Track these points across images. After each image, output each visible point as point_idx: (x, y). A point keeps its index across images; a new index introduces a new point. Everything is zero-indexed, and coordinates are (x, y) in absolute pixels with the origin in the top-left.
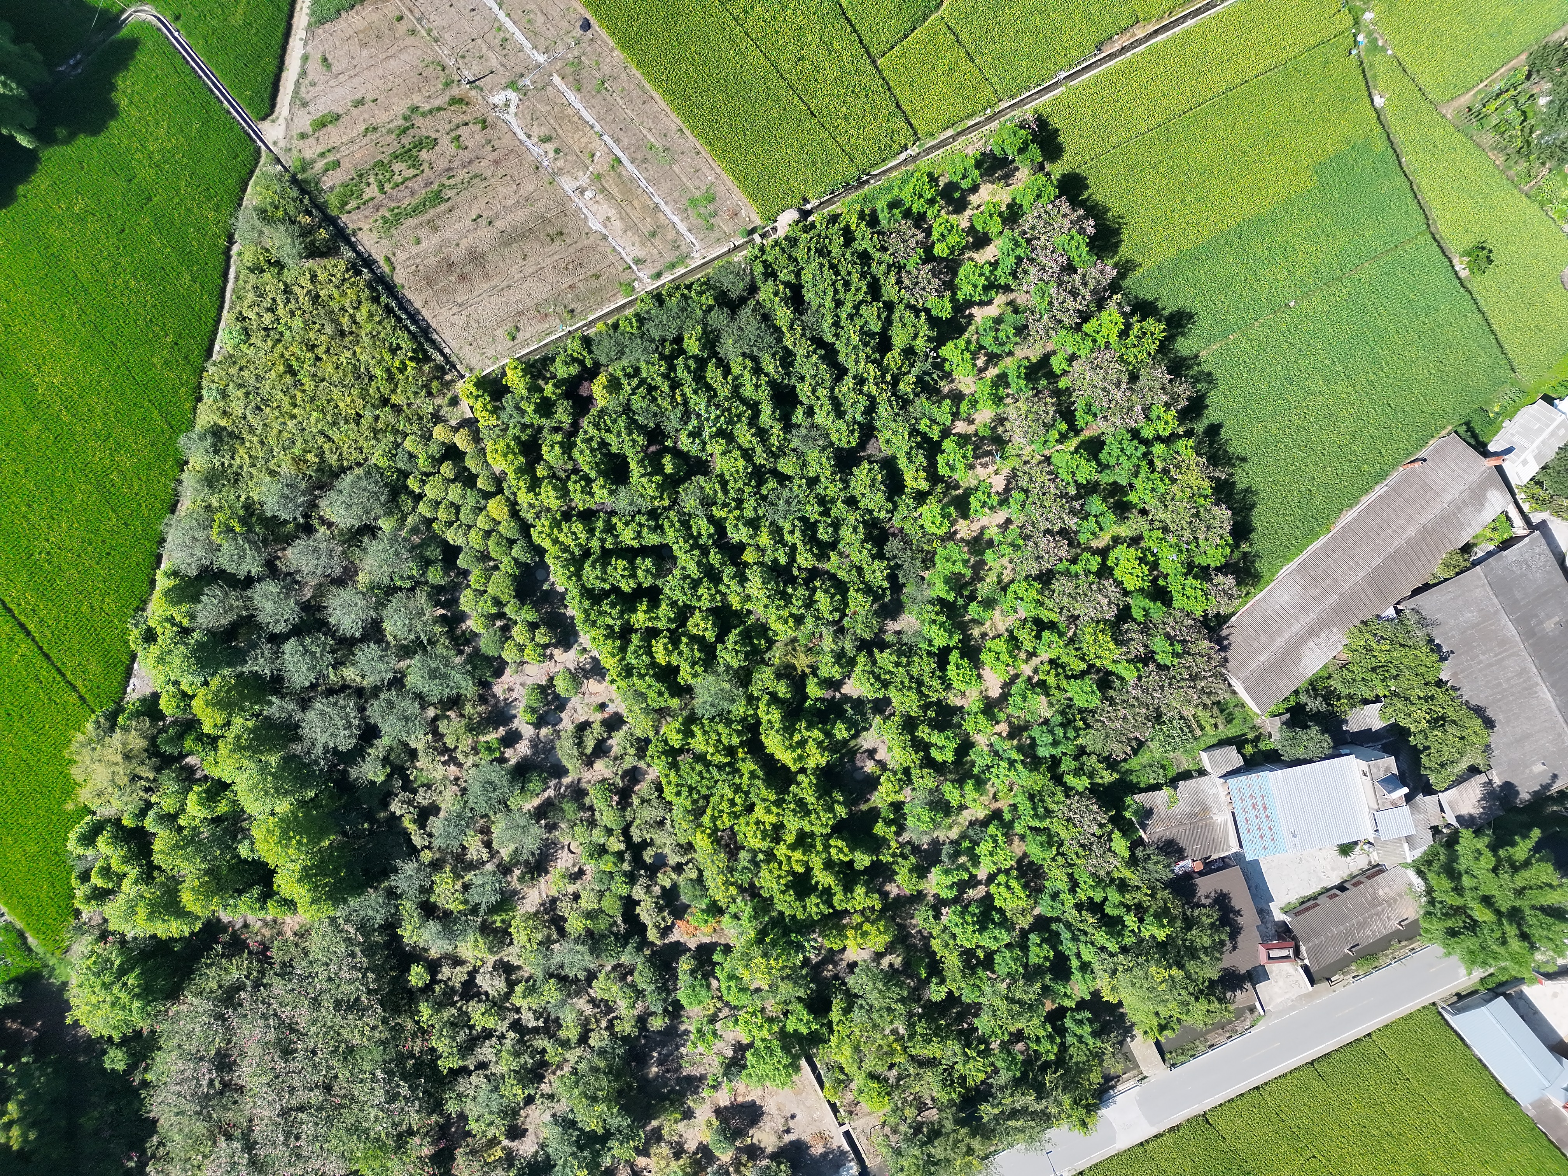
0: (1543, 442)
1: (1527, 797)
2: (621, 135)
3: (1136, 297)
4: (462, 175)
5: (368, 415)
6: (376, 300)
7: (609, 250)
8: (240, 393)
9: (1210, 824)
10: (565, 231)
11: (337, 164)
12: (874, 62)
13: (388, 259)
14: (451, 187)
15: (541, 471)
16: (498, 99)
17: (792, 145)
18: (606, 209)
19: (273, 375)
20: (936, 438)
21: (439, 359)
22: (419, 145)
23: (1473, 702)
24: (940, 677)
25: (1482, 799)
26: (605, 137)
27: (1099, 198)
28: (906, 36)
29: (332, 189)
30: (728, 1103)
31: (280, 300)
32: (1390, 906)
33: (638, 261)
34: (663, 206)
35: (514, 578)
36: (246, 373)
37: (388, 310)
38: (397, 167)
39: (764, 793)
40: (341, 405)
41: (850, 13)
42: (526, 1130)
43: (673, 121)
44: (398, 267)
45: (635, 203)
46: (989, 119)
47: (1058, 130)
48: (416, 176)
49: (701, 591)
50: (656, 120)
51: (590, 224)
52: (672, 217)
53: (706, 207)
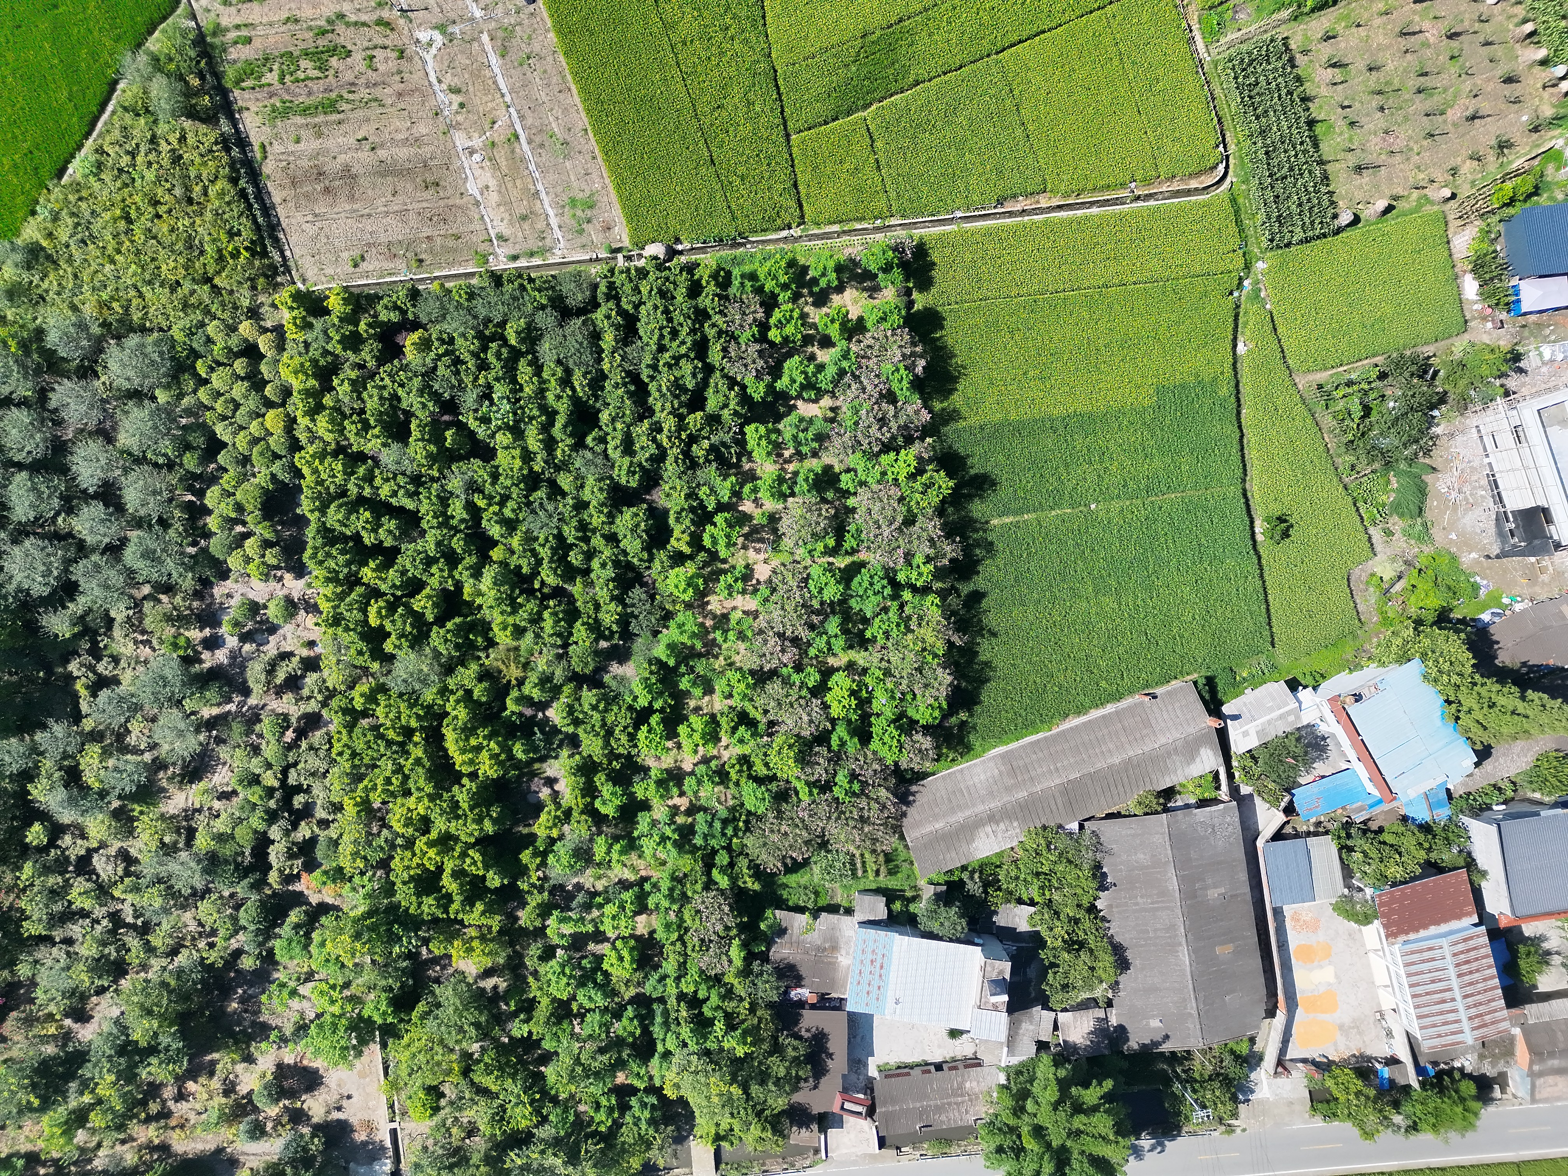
0: (1269, 722)
1: (1136, 1047)
2: (528, 114)
3: (950, 447)
4: (363, 93)
5: (187, 286)
6: (234, 181)
7: (477, 217)
8: (70, 221)
9: (834, 964)
10: (442, 183)
11: (249, 40)
12: (788, 136)
13: (263, 146)
14: (348, 102)
15: (328, 400)
16: (423, 36)
17: (682, 185)
18: (488, 177)
19: (107, 216)
20: (710, 509)
21: (277, 258)
22: (333, 50)
23: (1117, 939)
24: (629, 734)
25: (1091, 1033)
26: (512, 110)
27: (950, 342)
28: (826, 123)
29: (235, 61)
30: (292, 1062)
31: (143, 149)
32: (971, 1100)
33: (501, 238)
34: (543, 195)
35: (266, 492)
36: (83, 205)
37: (243, 194)
38: (304, 64)
39: (422, 783)
40: (164, 267)
41: (781, 82)
42: (92, 1017)
43: (582, 120)
44: (270, 157)
45: (518, 182)
46: (877, 229)
47: (934, 264)
48: (318, 78)
49: (434, 569)
50: (565, 110)
51: (468, 186)
52: (548, 208)
53: (583, 211)
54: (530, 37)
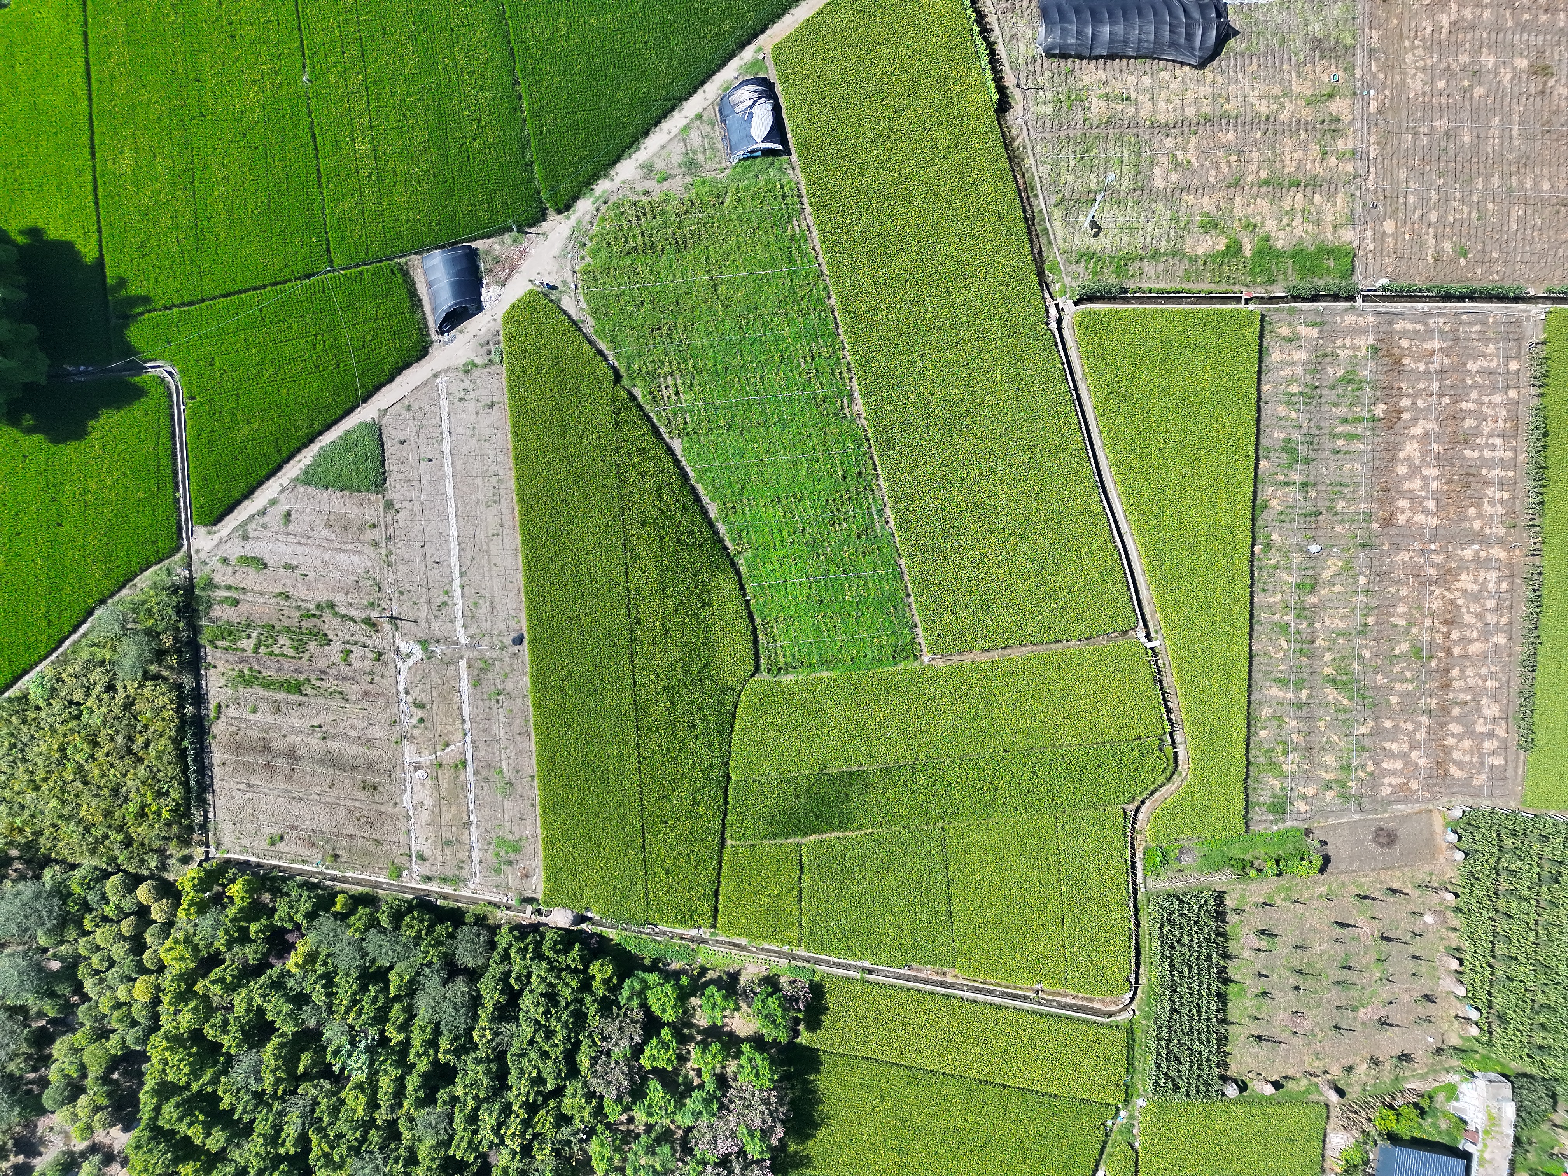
2: (482, 746)
4: (331, 683)
7: (404, 829)
10: (380, 788)
11: (236, 603)
12: (722, 844)
13: (219, 706)
14: (315, 687)
15: (199, 987)
16: (404, 647)
18: (426, 795)
22: (314, 635)
26: (468, 738)
34: (473, 827)
35: (113, 1056)
38: (283, 640)
43: (532, 766)
44: (223, 718)
45: (454, 808)
47: (827, 1008)
48: (292, 657)
50: (519, 754)
51: (404, 798)
52: (475, 840)
53: (507, 853)
54: (506, 675)
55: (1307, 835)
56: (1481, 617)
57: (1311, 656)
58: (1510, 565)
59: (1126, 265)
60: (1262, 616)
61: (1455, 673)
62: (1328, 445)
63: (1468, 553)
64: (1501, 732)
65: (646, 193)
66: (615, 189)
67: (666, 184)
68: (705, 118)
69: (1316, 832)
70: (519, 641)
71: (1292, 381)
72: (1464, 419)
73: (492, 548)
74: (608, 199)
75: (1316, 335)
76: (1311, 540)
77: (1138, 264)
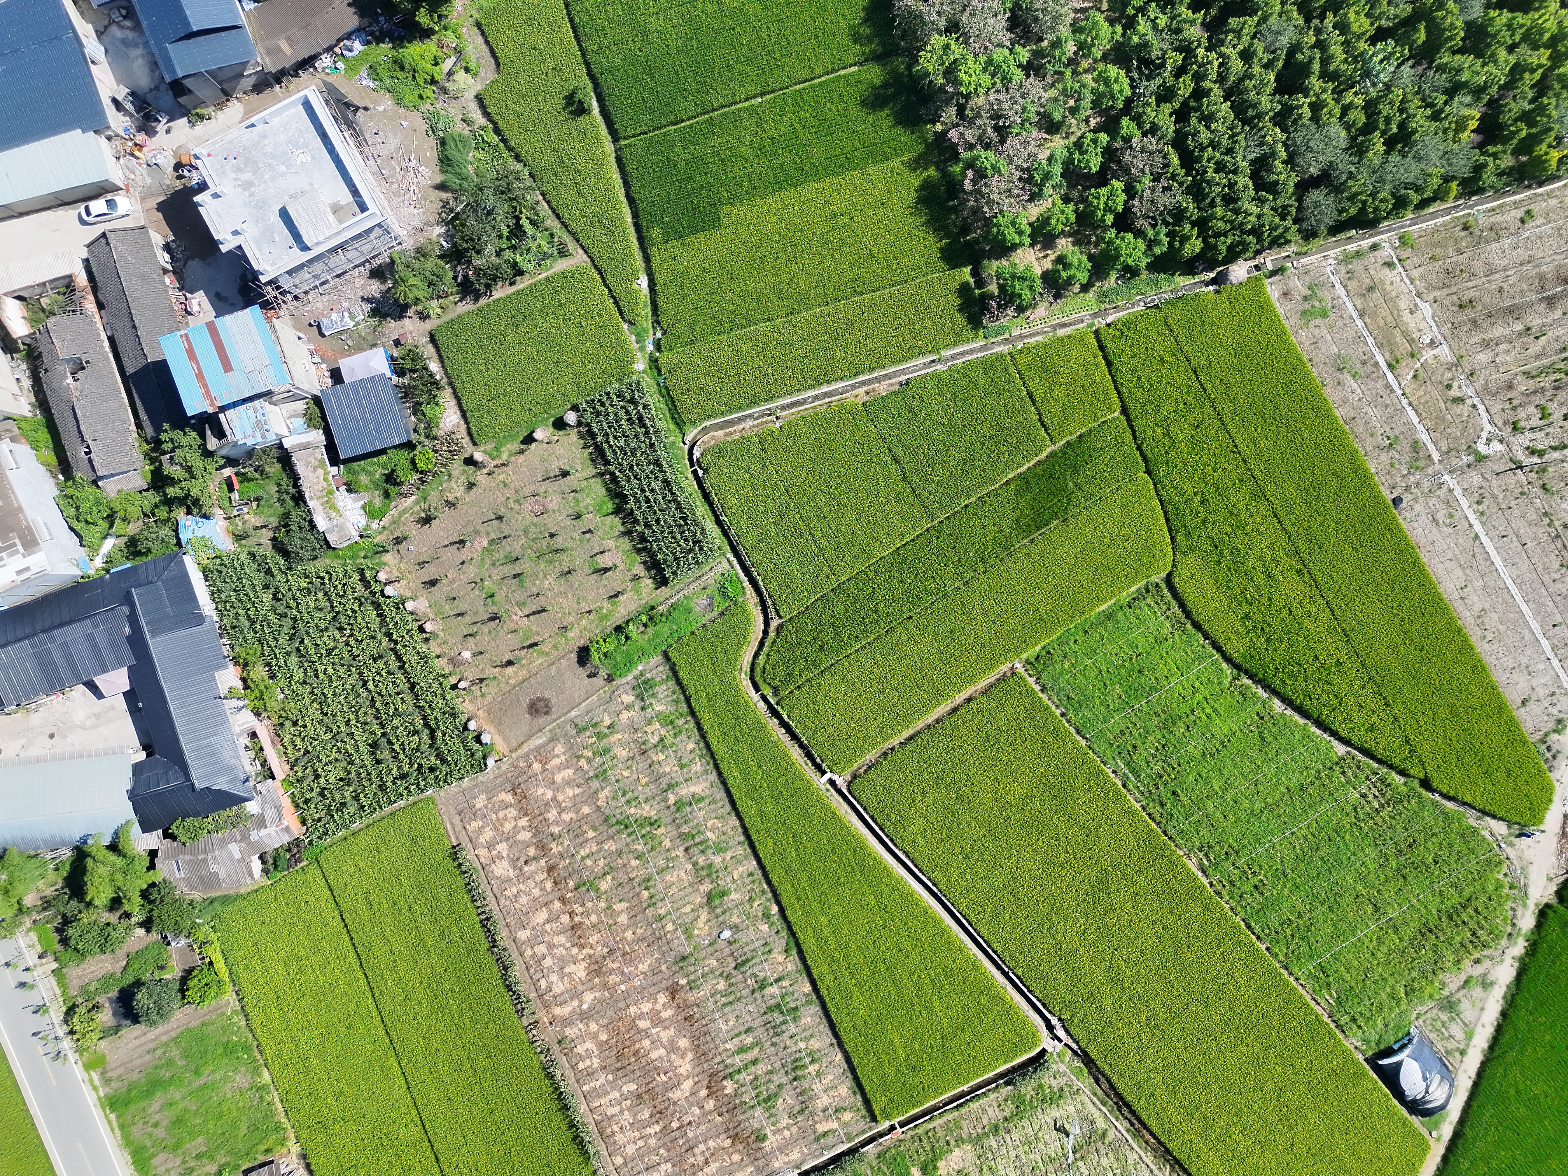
2: (1382, 391)
7: (1417, 282)
10: (1456, 309)
12: (1125, 411)
16: (1496, 446)
18: (1411, 322)
26: (1399, 392)
27: (931, 241)
33: (1389, 265)
34: (1355, 315)
41: (1140, 460)
43: (1328, 394)
45: (1382, 323)
47: (959, 311)
50: (1346, 400)
51: (1430, 312)
52: (1349, 304)
53: (1313, 306)
54: (1392, 465)
55: (609, 675)
56: (551, 946)
57: (683, 837)
58: (547, 1006)
59: (1017, 1107)
60: (743, 850)
61: (549, 885)
62: (760, 1032)
63: (589, 997)
64: (482, 852)
65: (1477, 961)
66: (1506, 951)
67: (1463, 977)
68: (1457, 1055)
69: (602, 682)
70: (1397, 501)
71: (819, 1074)
72: (651, 1116)
73: (1461, 574)
74: (1509, 939)
75: (818, 1126)
76: (732, 940)
77: (1007, 1113)
